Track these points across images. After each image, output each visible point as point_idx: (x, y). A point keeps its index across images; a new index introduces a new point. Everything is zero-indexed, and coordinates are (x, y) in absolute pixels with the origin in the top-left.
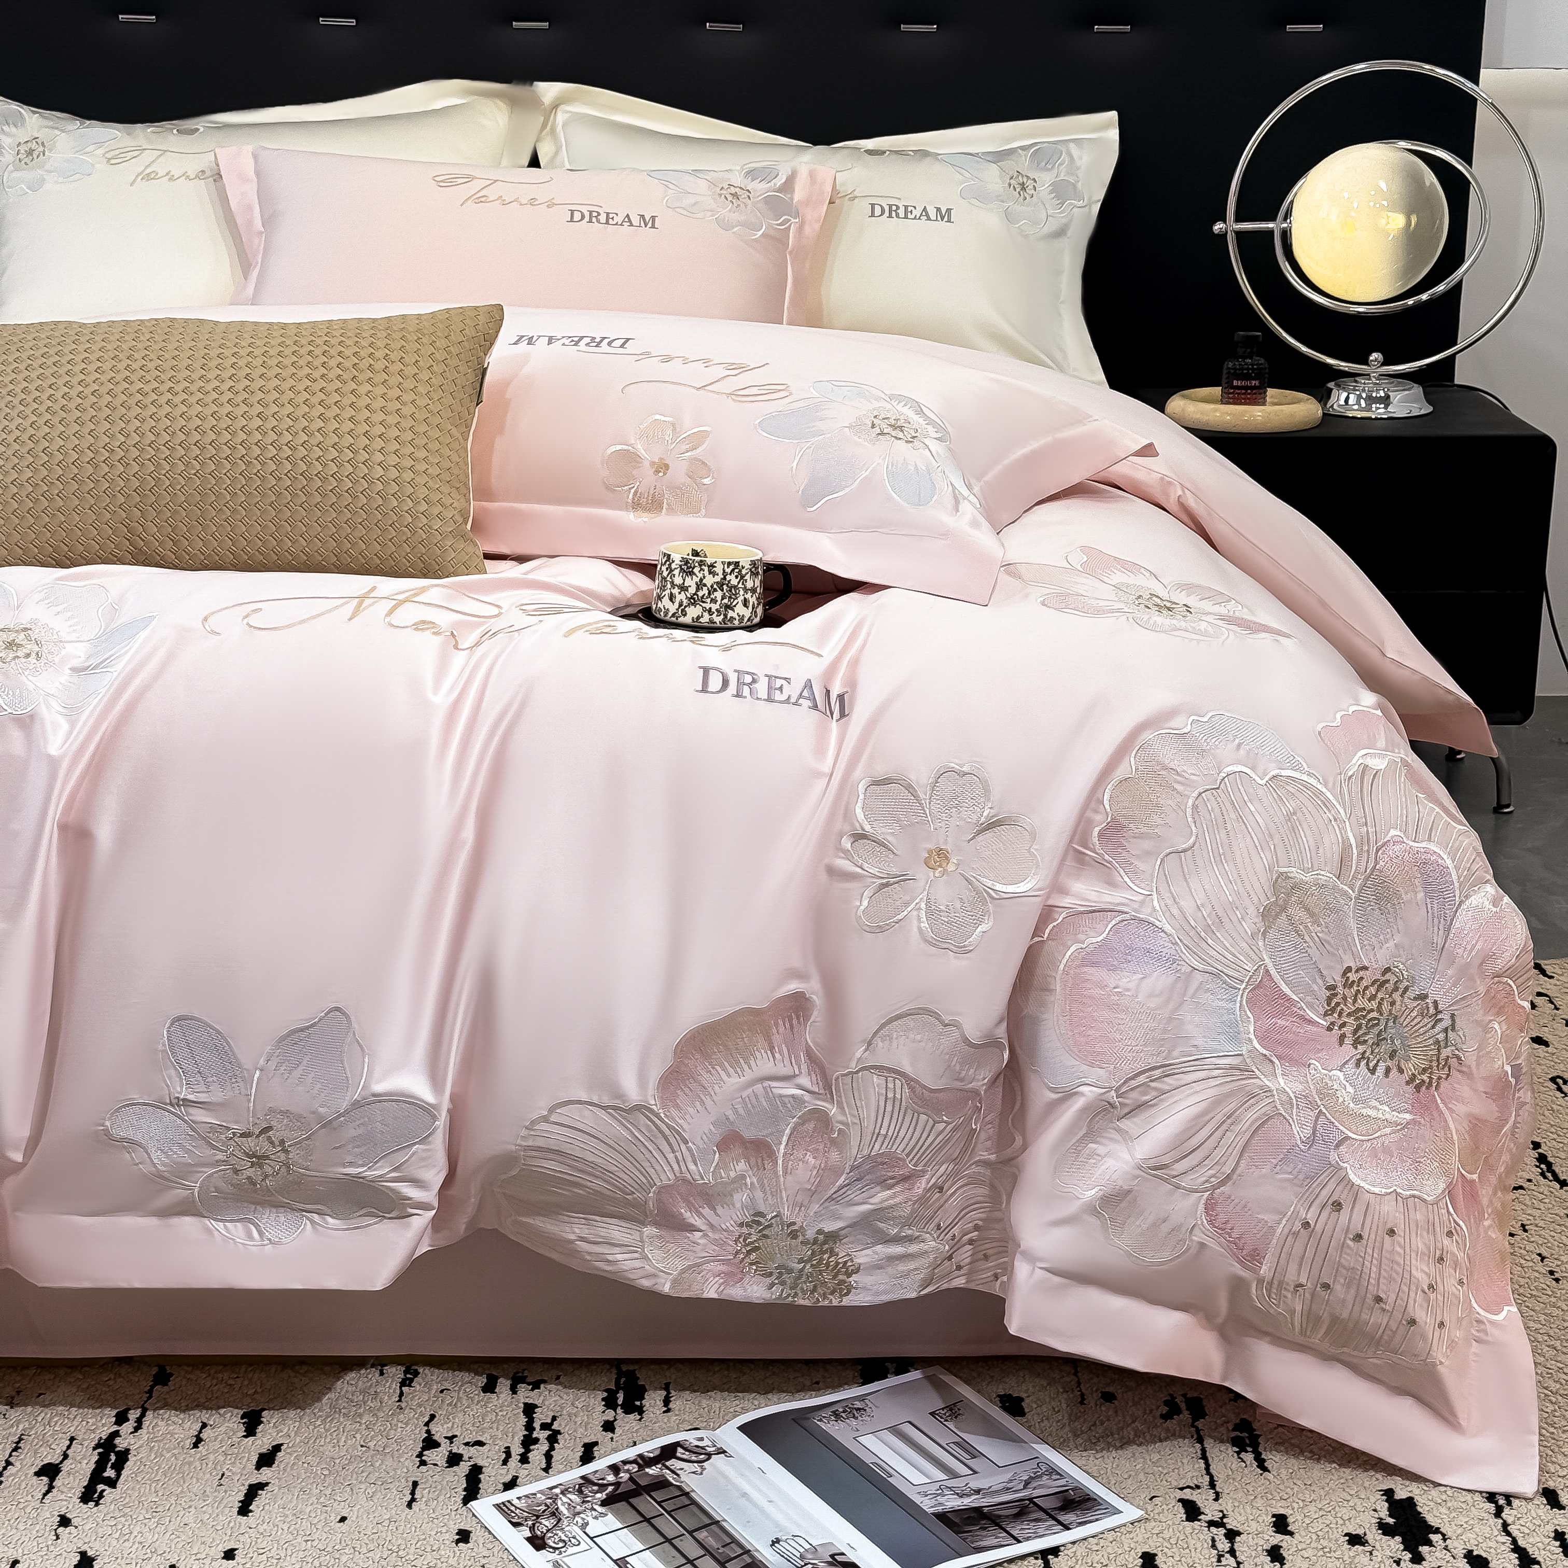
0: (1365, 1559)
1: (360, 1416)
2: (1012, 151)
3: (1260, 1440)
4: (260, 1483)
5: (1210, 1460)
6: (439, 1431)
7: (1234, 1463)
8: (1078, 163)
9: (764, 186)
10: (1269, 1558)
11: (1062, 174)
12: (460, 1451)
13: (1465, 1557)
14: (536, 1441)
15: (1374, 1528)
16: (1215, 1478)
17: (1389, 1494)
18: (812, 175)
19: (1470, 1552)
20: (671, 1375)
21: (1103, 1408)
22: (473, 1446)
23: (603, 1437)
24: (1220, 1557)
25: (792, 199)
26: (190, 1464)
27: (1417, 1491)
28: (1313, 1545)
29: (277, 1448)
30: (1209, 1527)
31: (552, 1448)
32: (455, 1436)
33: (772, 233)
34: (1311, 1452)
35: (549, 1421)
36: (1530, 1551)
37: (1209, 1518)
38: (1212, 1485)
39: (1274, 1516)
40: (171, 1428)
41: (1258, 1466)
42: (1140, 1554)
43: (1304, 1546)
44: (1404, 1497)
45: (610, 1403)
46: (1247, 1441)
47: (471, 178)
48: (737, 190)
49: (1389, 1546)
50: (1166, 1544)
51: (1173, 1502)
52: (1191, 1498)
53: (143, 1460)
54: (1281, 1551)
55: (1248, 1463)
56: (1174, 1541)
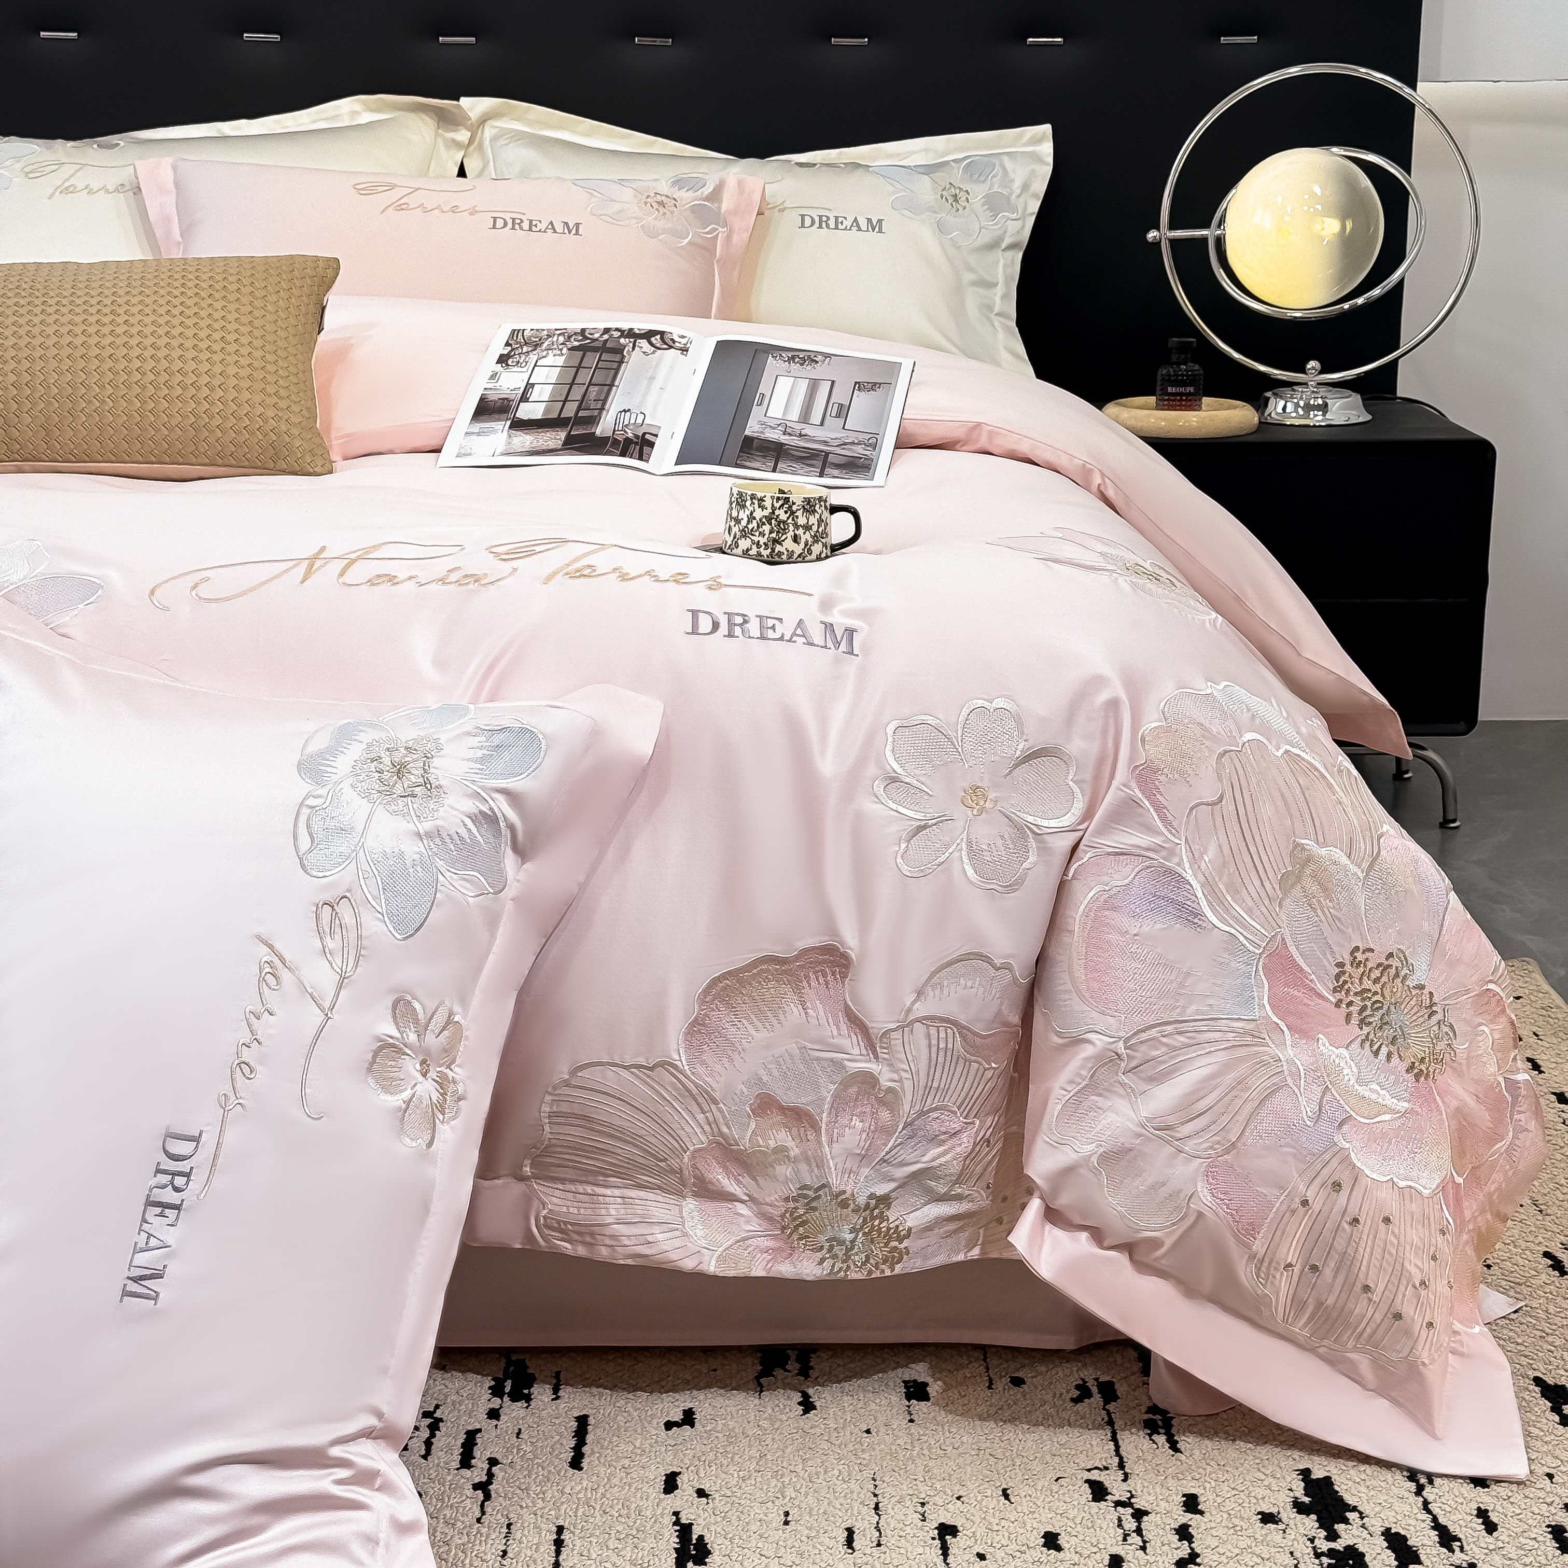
0: (1278, 1537)
2: (946, 163)
3: (1174, 1422)
5: (1120, 1442)
7: (1146, 1443)
8: (1012, 175)
9: (691, 194)
10: (1177, 1537)
11: (996, 186)
13: (1383, 1534)
15: (1289, 1506)
16: (1126, 1460)
17: (1305, 1473)
18: (740, 184)
19: (1388, 1530)
20: (563, 1363)
21: (1011, 1393)
23: (487, 1425)
24: (1125, 1537)
25: (719, 208)
27: (1335, 1471)
28: (1223, 1524)
30: (1115, 1507)
31: (433, 1435)
33: (699, 241)
34: (1226, 1433)
35: (432, 1410)
36: (1451, 1529)
37: (1116, 1498)
38: (1121, 1466)
39: (1184, 1495)
41: (1170, 1448)
42: (1042, 1534)
43: (1213, 1525)
44: (1321, 1477)
45: (497, 1391)
46: (1160, 1423)
47: (393, 187)
48: (663, 198)
49: (1304, 1524)
50: (1070, 1524)
51: (1080, 1483)
52: (1098, 1479)
54: (1190, 1530)
55: (1160, 1444)
56: (1078, 1521)
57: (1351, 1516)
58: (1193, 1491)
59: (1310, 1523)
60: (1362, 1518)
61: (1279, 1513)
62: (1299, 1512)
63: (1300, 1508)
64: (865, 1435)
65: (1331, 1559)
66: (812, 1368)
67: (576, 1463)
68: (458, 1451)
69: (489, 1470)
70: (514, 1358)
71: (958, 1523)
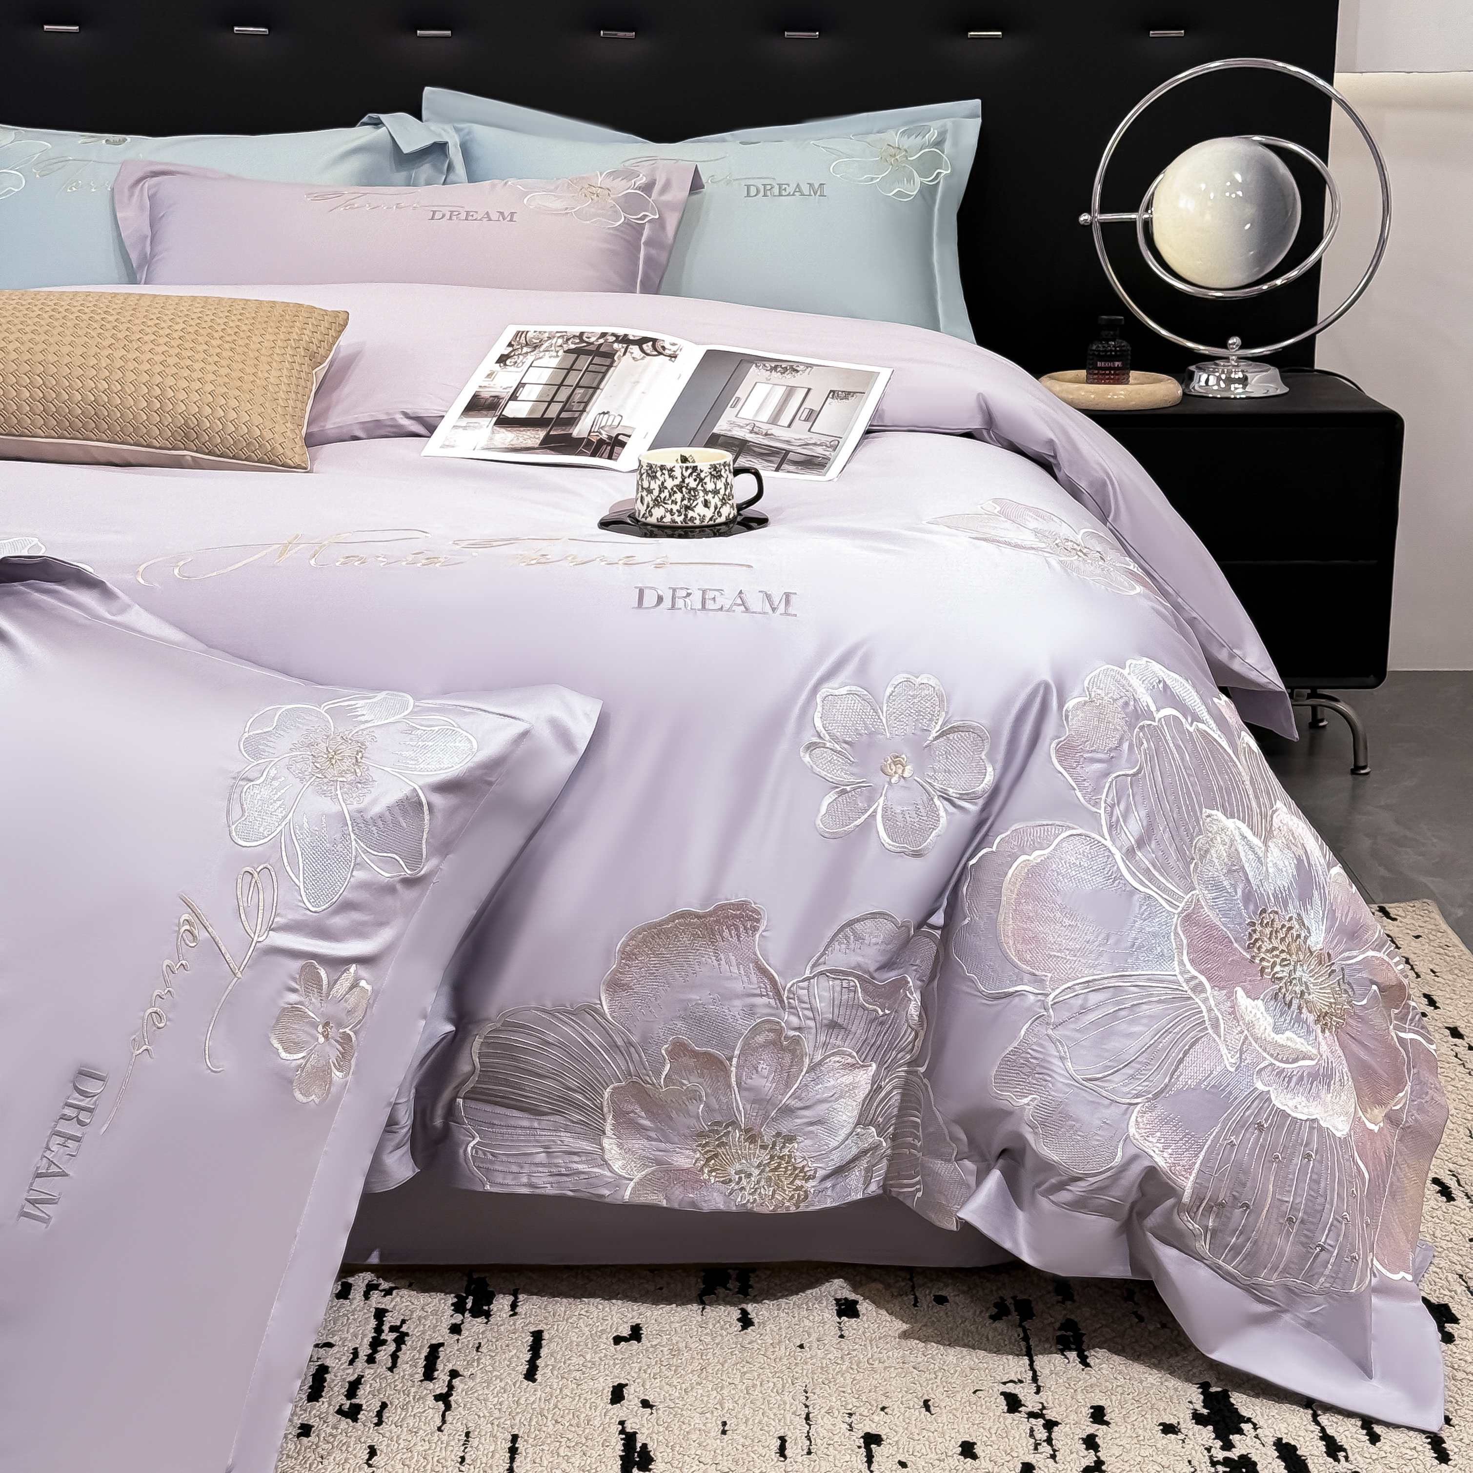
0: (1178, 1447)
3: (1084, 1338)
5: (1035, 1357)
7: (1058, 1359)
10: (1085, 1446)
13: (1274, 1444)
14: (384, 1343)
15: (1188, 1418)
16: (1038, 1373)
17: (1204, 1387)
19: (1279, 1440)
20: (521, 1282)
21: (937, 1311)
23: (449, 1339)
24: (1037, 1447)
28: (1127, 1434)
30: (1028, 1418)
31: (398, 1350)
35: (398, 1324)
36: (1337, 1439)
37: (1028, 1410)
38: (1035, 1379)
39: (1092, 1407)
41: (1081, 1363)
43: (1120, 1435)
44: (1218, 1391)
45: (459, 1307)
46: (1069, 1339)
49: (1202, 1434)
50: (985, 1433)
51: (996, 1396)
52: (1013, 1392)
54: (1097, 1440)
55: (1071, 1360)
56: (993, 1431)
57: (1246, 1427)
58: (1101, 1403)
59: (1207, 1434)
60: (1255, 1429)
61: (1179, 1423)
62: (1197, 1423)
63: (1198, 1419)
64: (799, 1349)
65: (1226, 1467)
66: (751, 1287)
67: (531, 1375)
68: (422, 1363)
69: (450, 1382)
70: (476, 1276)
71: (883, 1432)
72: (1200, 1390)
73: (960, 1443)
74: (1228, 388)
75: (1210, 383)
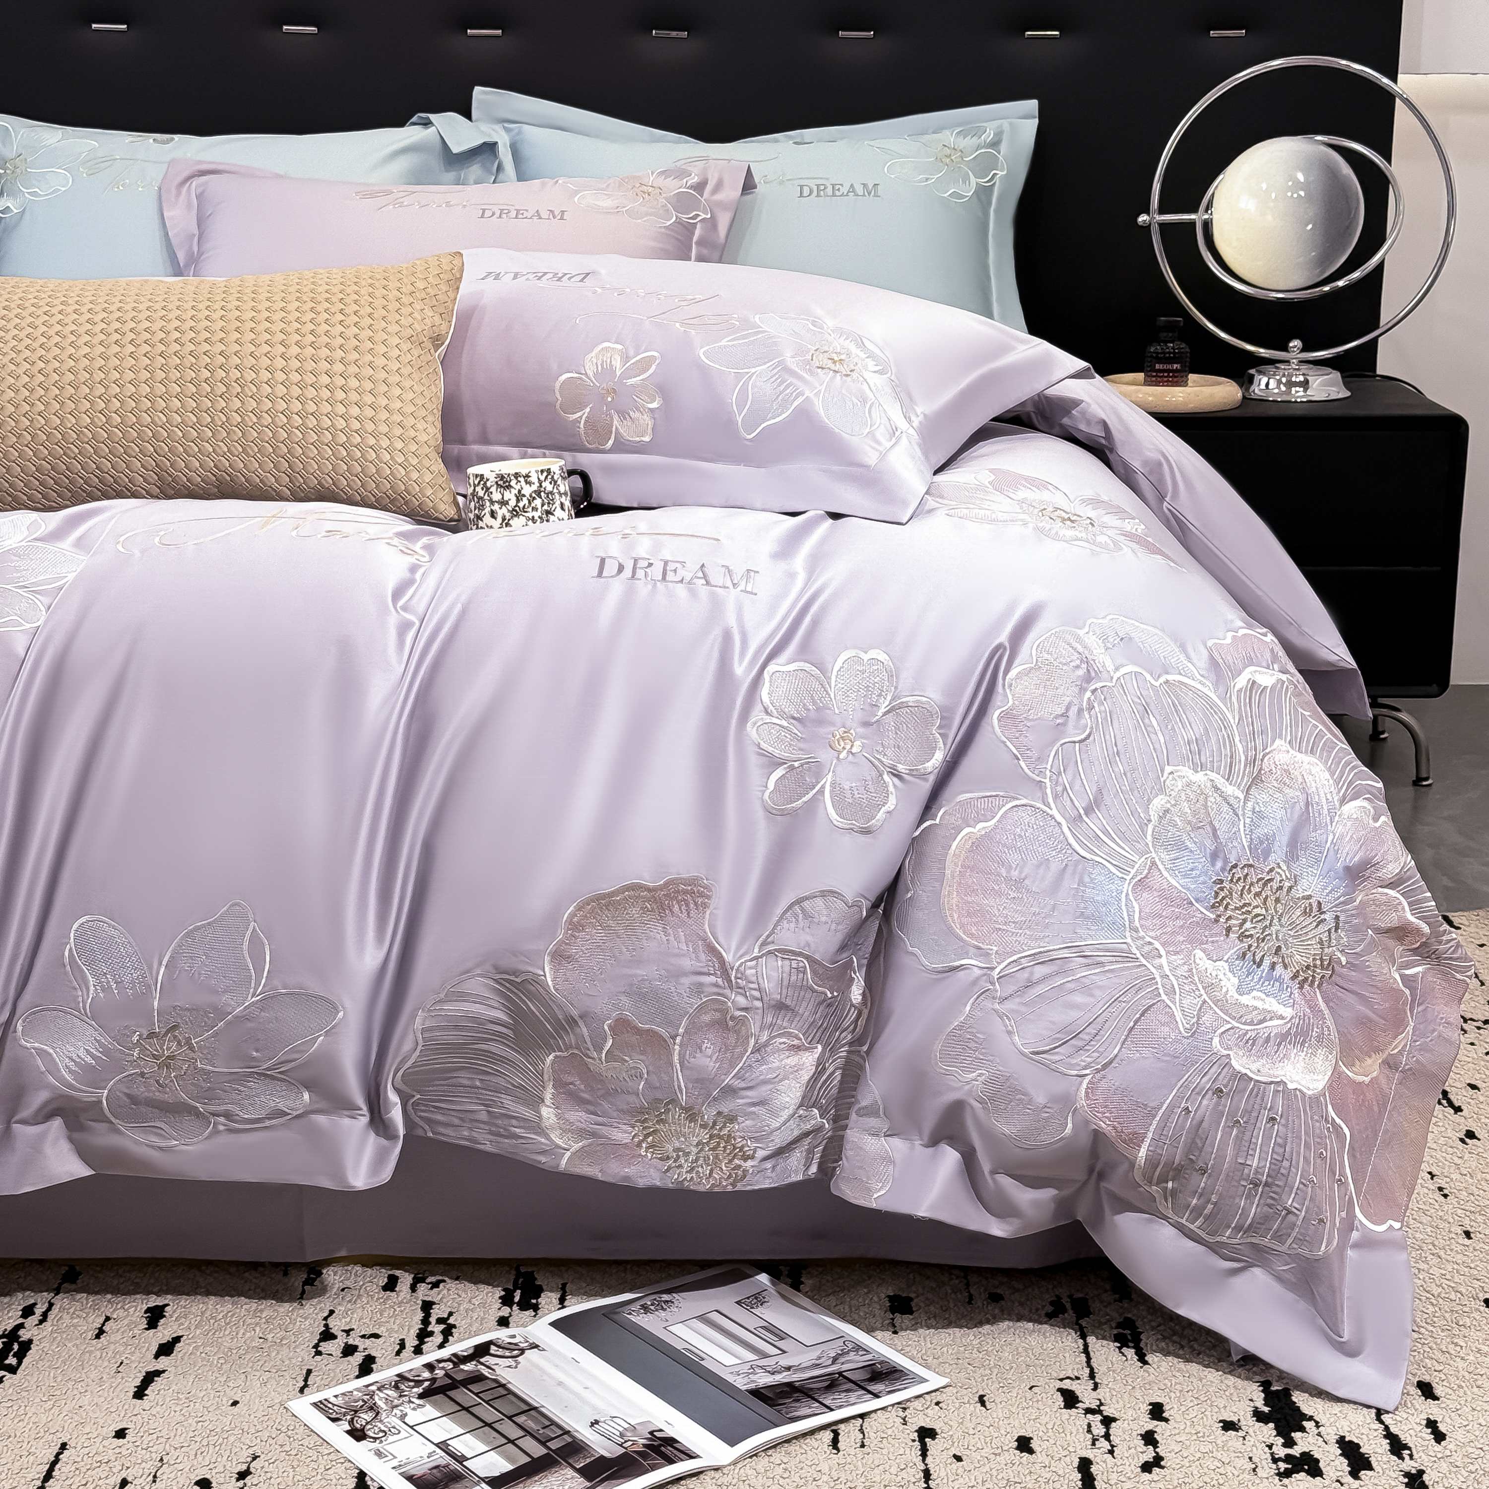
0: (1238, 1443)
1: (262, 1311)
3: (1142, 1336)
4: (157, 1371)
5: (1092, 1355)
6: (336, 1324)
7: (1115, 1356)
10: (1143, 1442)
12: (356, 1343)
13: (1337, 1442)
14: (431, 1334)
15: (1249, 1416)
16: (1096, 1371)
17: (1265, 1385)
19: (1342, 1438)
20: (569, 1276)
21: (990, 1308)
22: (368, 1338)
24: (1092, 1442)
26: (91, 1352)
28: (1187, 1431)
29: (177, 1339)
30: (1085, 1414)
31: (447, 1341)
32: (353, 1329)
35: (446, 1316)
36: (1402, 1437)
37: (1085, 1406)
38: (1092, 1376)
39: (1150, 1404)
40: (75, 1321)
41: (1137, 1360)
43: (1177, 1431)
44: (1280, 1388)
45: (507, 1301)
46: (1130, 1339)
49: (1263, 1431)
50: (1042, 1429)
51: (1052, 1391)
52: (1070, 1388)
53: (45, 1350)
54: (1156, 1436)
55: (1129, 1357)
56: (1050, 1426)
57: (1308, 1425)
58: (1159, 1400)
59: (1268, 1431)
60: (1318, 1427)
61: (1239, 1421)
62: (1258, 1421)
63: (1259, 1416)
65: (1287, 1461)
66: (802, 1283)
70: (523, 1270)
71: (937, 1426)
72: (1261, 1388)
73: (1016, 1438)
74: (1288, 392)
75: (1270, 387)
